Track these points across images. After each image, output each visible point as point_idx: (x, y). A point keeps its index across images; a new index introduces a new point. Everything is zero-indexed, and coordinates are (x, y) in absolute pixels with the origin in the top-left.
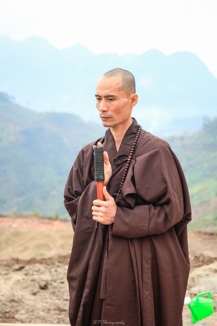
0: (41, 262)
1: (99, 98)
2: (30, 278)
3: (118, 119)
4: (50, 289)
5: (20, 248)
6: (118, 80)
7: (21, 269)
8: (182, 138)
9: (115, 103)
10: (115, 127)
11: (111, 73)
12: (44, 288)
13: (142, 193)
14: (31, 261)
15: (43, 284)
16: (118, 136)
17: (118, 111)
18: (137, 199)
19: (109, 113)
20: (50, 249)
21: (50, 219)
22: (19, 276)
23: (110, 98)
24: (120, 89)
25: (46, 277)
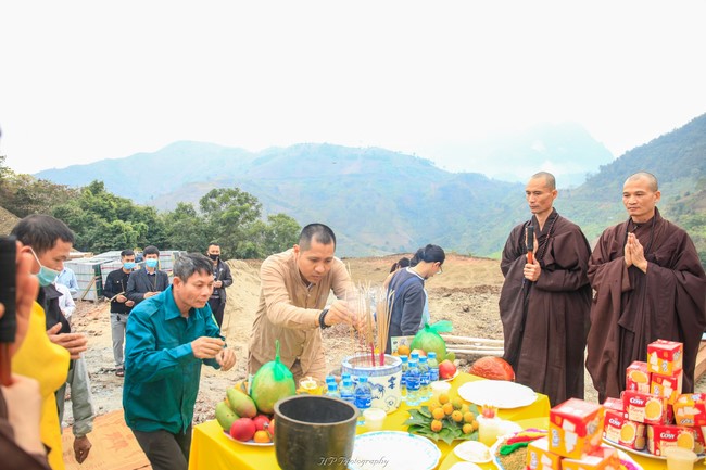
0: (463, 290)
1: (529, 193)
2: (456, 303)
3: (543, 208)
4: (471, 312)
5: (444, 278)
6: (543, 180)
7: (448, 296)
8: (568, 191)
9: (541, 196)
10: (540, 213)
11: (538, 175)
12: (467, 310)
13: (560, 263)
14: (455, 290)
15: (465, 307)
16: (542, 220)
17: (543, 202)
18: (556, 266)
19: (537, 204)
20: (466, 279)
21: (465, 256)
22: (447, 301)
23: (537, 193)
24: (544, 187)
25: (467, 302)
